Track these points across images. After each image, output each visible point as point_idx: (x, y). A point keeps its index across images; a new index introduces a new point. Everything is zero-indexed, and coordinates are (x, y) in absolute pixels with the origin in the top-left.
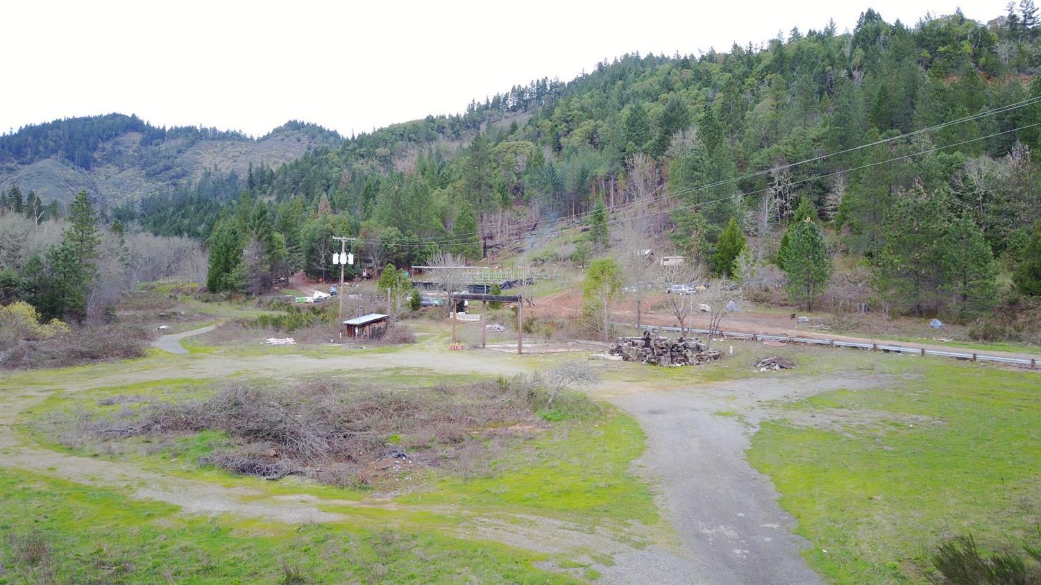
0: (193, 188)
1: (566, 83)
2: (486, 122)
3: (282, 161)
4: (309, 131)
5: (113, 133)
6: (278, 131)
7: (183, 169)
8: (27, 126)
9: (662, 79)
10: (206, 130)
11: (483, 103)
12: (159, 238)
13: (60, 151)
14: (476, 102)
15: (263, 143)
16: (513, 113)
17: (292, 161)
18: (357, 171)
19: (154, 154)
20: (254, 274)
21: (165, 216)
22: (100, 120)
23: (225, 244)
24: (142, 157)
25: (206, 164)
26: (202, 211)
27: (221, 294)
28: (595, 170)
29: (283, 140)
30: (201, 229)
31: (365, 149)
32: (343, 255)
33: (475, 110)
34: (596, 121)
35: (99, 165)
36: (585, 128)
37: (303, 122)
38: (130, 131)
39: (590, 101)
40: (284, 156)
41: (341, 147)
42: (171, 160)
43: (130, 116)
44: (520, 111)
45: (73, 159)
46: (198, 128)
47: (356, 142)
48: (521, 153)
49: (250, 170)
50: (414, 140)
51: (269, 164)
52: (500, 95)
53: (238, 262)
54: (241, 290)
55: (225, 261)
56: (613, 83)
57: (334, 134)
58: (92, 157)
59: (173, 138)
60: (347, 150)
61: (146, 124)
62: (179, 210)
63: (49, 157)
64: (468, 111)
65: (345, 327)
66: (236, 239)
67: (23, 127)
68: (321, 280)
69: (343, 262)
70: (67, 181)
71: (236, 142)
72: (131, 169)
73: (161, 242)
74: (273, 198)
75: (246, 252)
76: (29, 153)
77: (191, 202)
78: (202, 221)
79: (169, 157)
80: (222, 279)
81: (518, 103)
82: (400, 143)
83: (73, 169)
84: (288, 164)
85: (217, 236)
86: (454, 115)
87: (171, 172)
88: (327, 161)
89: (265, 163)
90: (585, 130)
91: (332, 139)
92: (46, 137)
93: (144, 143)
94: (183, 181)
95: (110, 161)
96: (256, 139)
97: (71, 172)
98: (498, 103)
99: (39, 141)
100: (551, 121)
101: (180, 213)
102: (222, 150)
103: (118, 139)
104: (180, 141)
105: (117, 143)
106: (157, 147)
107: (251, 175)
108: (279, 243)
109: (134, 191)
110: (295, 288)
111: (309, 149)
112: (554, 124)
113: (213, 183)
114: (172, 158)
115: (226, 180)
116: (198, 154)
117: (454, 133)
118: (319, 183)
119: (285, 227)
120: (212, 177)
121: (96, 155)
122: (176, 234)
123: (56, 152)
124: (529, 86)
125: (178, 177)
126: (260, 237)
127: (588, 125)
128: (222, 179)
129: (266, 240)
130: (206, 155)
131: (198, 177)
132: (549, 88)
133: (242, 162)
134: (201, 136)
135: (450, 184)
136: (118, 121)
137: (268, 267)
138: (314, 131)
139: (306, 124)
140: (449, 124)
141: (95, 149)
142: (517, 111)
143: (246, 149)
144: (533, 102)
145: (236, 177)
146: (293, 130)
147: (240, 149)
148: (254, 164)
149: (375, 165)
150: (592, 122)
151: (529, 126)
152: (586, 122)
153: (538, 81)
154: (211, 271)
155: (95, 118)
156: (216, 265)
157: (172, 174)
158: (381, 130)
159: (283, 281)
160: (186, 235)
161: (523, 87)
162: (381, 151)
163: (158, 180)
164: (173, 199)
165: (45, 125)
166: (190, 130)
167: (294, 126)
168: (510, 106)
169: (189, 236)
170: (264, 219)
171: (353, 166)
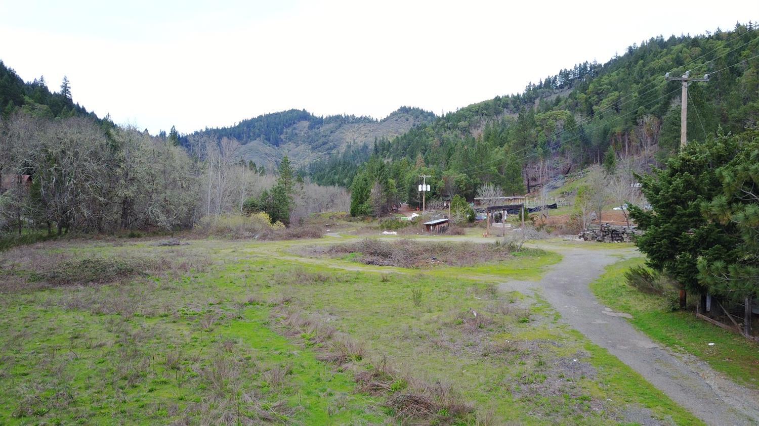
0: (340, 156)
1: (603, 65)
2: (539, 98)
3: (396, 135)
4: (414, 113)
5: (292, 122)
6: (393, 114)
7: (334, 144)
8: (243, 121)
9: (674, 56)
10: (348, 116)
11: (537, 84)
12: (321, 187)
13: (262, 136)
14: (532, 84)
15: (384, 123)
16: (560, 90)
17: (403, 135)
18: (445, 139)
19: (316, 134)
20: (377, 204)
21: (324, 174)
22: (284, 114)
23: (361, 188)
24: (309, 136)
25: (348, 140)
26: (346, 170)
27: (358, 217)
28: (614, 129)
29: (397, 120)
30: (345, 181)
31: (451, 123)
32: (424, 186)
33: (531, 89)
34: (620, 92)
35: (285, 143)
36: (611, 98)
37: (410, 107)
38: (302, 120)
39: (616, 77)
40: (397, 131)
41: (434, 123)
42: (327, 137)
43: (302, 111)
44: (566, 88)
45: (269, 140)
46: (343, 116)
47: (445, 119)
48: (560, 119)
49: (376, 142)
50: (486, 115)
51: (388, 137)
52: (551, 77)
53: (368, 197)
54: (370, 214)
55: (360, 197)
56: (636, 62)
57: (431, 114)
58: (281, 138)
59: (327, 123)
60: (439, 125)
61: (311, 115)
62: (332, 170)
63: (256, 140)
64: (526, 91)
65: (425, 226)
66: (367, 184)
67: (241, 122)
68: (417, 208)
69: (424, 189)
70: (266, 154)
71: (367, 124)
72: (303, 145)
73: (322, 189)
74: (390, 160)
75: (372, 190)
76: (245, 137)
77: (340, 165)
78: (346, 176)
79: (326, 136)
80: (359, 208)
81: (564, 82)
82: (476, 117)
83: (269, 146)
84: (400, 136)
85: (356, 183)
86: (516, 94)
87: (327, 146)
88: (425, 133)
89: (385, 137)
90: (611, 100)
91: (429, 118)
92: (254, 127)
93: (311, 127)
94: (334, 152)
95: (290, 140)
96: (379, 121)
97: (268, 148)
98: (549, 83)
99: (250, 129)
100: (586, 94)
101: (333, 172)
102: (358, 130)
103: (294, 126)
104: (332, 125)
105: (295, 129)
106: (318, 130)
107: (376, 145)
108: (392, 185)
109: (305, 159)
110: (401, 214)
111: (414, 126)
112: (588, 96)
113: (353, 152)
114: (328, 137)
115: (361, 150)
116: (343, 133)
117: (515, 107)
118: (420, 148)
119: (396, 176)
120: (352, 148)
121: (282, 137)
122: (331, 184)
123: (260, 136)
124: (573, 69)
125: (331, 149)
126: (381, 182)
127: (614, 95)
128: (358, 149)
129: (384, 183)
130: (348, 133)
131: (343, 148)
132: (589, 69)
133: (371, 137)
134: (345, 121)
135: (506, 144)
136: (295, 114)
137: (386, 199)
138: (418, 113)
139: (412, 108)
140: (511, 101)
141: (282, 133)
142: (563, 88)
143: (373, 128)
144: (576, 81)
145: (367, 147)
146: (403, 113)
147: (369, 128)
148: (378, 139)
149: (457, 134)
150: (617, 93)
151: (570, 99)
152: (612, 94)
153: (580, 64)
154: (352, 204)
155: (282, 112)
156: (355, 200)
157: (328, 147)
158: (462, 109)
159: (395, 209)
160: (337, 185)
161: (568, 70)
162: (462, 124)
163: (319, 151)
164: (328, 163)
165: (253, 120)
166: (338, 117)
167: (404, 110)
168: (558, 85)
169: (339, 186)
170: (383, 171)
171: (443, 136)
